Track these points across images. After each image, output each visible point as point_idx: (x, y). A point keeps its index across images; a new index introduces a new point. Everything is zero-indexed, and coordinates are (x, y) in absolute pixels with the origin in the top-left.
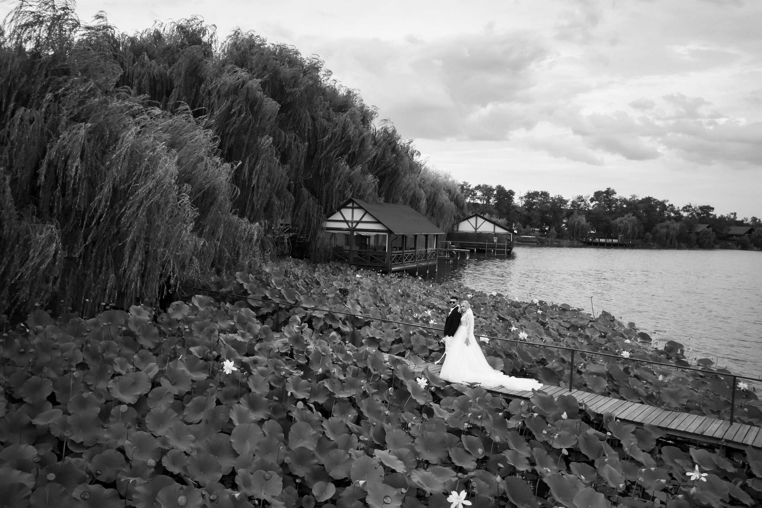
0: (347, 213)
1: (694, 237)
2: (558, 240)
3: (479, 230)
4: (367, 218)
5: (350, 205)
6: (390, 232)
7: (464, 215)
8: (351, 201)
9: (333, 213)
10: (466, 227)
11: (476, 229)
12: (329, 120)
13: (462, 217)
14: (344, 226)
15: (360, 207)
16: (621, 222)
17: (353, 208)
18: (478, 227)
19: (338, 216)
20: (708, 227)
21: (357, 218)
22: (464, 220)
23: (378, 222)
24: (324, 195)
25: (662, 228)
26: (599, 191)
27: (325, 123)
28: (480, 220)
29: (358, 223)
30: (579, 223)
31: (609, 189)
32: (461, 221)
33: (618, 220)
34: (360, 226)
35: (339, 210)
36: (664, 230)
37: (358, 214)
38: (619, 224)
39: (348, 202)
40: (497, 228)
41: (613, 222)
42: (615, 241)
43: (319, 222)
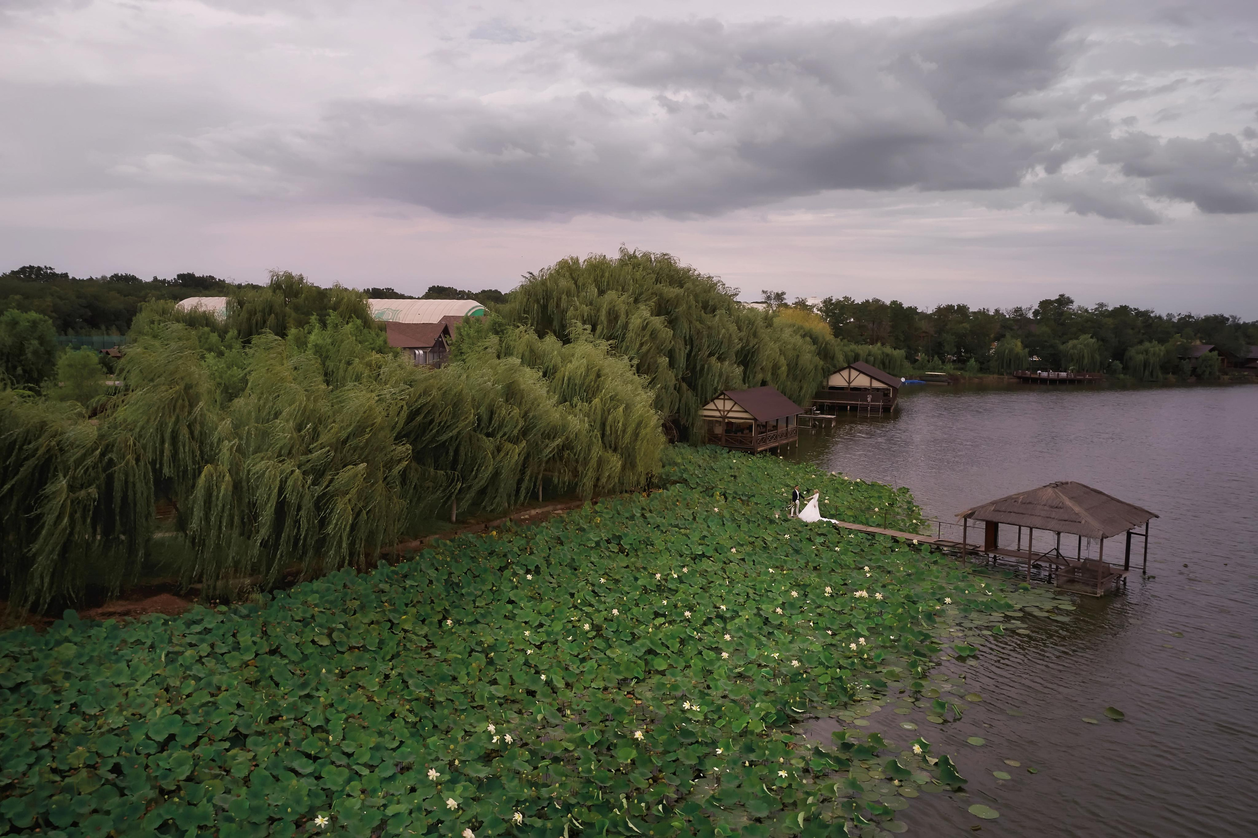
0: (719, 403)
1: (1187, 366)
2: (980, 375)
3: (853, 384)
4: (736, 408)
5: (722, 397)
6: (755, 419)
7: (835, 366)
8: (722, 393)
9: (707, 403)
10: (838, 380)
11: (849, 383)
12: (701, 321)
13: (832, 369)
14: (717, 414)
15: (730, 399)
16: (1074, 347)
17: (724, 399)
18: (852, 379)
19: (711, 406)
20: (1211, 351)
21: (728, 407)
22: (835, 373)
23: (746, 412)
24: (700, 389)
25: (1138, 353)
26: (1047, 300)
27: (698, 325)
28: (854, 373)
29: (729, 411)
30: (1011, 350)
31: (1062, 296)
32: (832, 374)
33: (1071, 343)
34: (731, 415)
35: (712, 400)
36: (1141, 358)
37: (729, 405)
38: (1071, 351)
39: (720, 395)
40: (873, 381)
41: (1062, 347)
42: (1063, 375)
43: (696, 411)
